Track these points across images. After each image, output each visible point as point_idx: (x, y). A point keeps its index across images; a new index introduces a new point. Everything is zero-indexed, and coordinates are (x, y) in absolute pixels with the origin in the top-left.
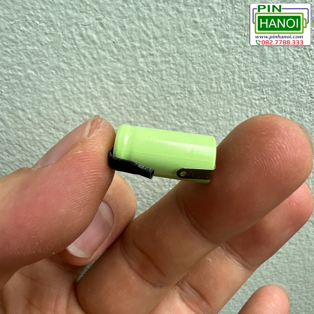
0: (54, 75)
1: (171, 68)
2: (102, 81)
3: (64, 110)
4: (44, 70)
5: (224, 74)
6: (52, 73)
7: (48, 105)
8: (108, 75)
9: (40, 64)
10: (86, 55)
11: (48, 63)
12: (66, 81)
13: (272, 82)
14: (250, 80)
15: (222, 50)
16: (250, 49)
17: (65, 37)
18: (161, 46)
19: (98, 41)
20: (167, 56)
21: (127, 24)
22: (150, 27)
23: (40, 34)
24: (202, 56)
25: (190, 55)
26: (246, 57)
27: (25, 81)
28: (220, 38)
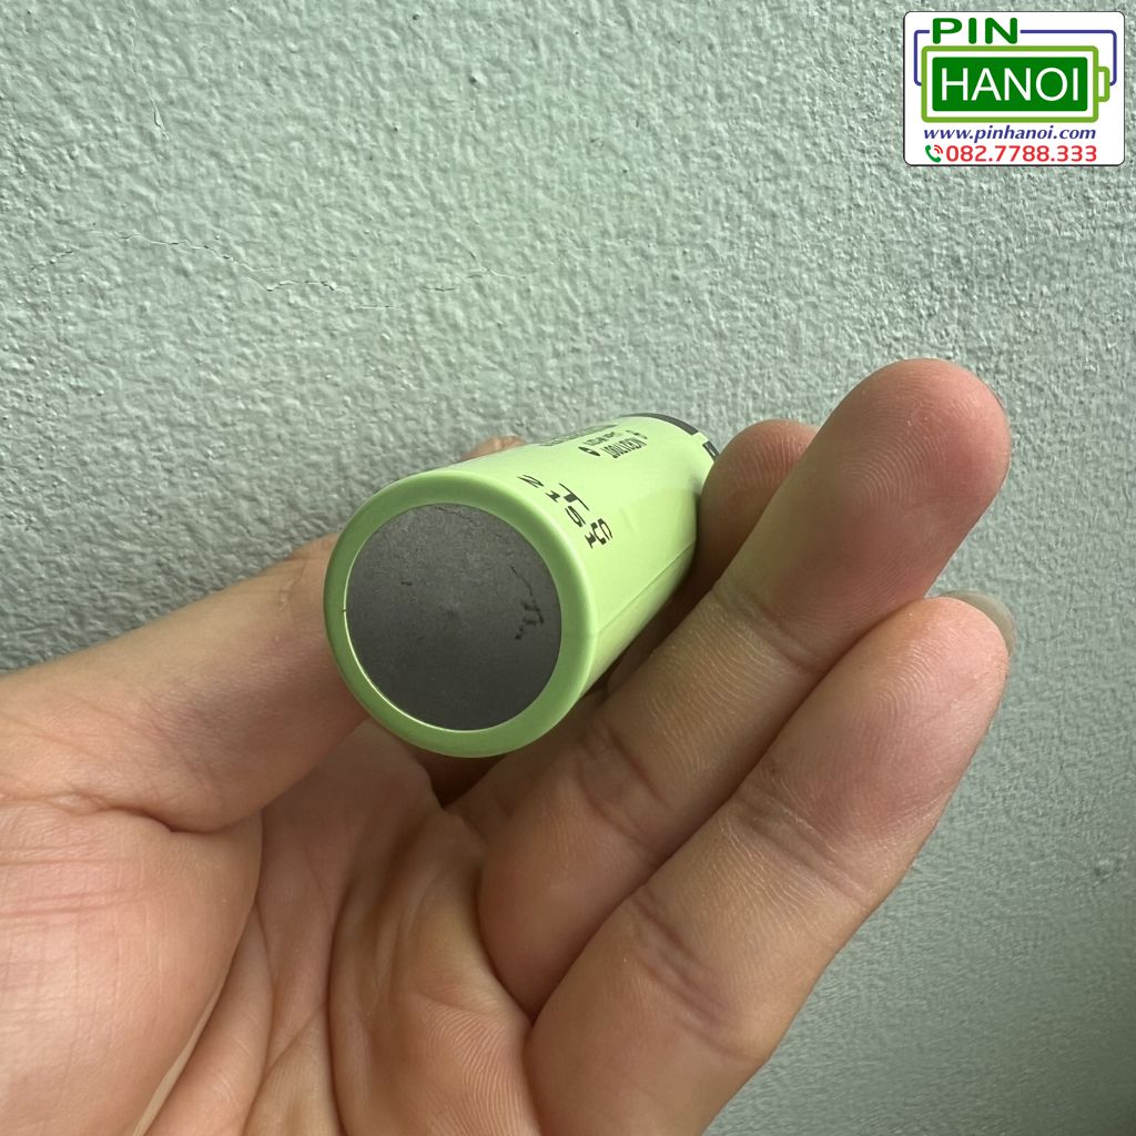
0: (346, 406)
1: (612, 378)
2: (458, 414)
3: (356, 488)
4: (324, 396)
5: (717, 386)
6: (345, 402)
7: (318, 482)
8: (474, 400)
9: (321, 382)
10: (433, 357)
11: (339, 379)
12: (374, 419)
13: (808, 398)
14: (766, 395)
15: (720, 336)
16: (772, 331)
17: (392, 317)
18: (598, 332)
19: (464, 324)
20: (607, 350)
21: (536, 285)
22: (582, 291)
23: (335, 313)
24: (679, 349)
25: (655, 348)
26: (762, 347)
27: (274, 426)
28: (718, 310)
